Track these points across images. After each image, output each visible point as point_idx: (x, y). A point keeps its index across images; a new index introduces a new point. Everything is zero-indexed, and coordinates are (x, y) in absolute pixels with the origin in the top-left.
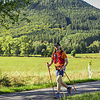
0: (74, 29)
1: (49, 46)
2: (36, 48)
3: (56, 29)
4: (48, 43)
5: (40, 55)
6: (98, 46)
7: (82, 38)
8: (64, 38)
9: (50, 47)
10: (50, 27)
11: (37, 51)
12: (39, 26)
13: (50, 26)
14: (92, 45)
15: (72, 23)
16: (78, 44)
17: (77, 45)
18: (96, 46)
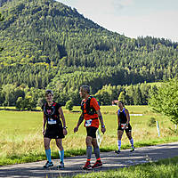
0: (71, 64)
1: (29, 93)
2: (7, 96)
3: (42, 64)
4: (27, 88)
5: (14, 108)
6: (110, 93)
7: (85, 80)
8: (54, 80)
9: (31, 94)
10: (31, 62)
11: (9, 100)
12: (14, 59)
13: (31, 59)
14: (100, 92)
15: (69, 54)
16: (77, 90)
17: (75, 92)
18: (107, 93)
